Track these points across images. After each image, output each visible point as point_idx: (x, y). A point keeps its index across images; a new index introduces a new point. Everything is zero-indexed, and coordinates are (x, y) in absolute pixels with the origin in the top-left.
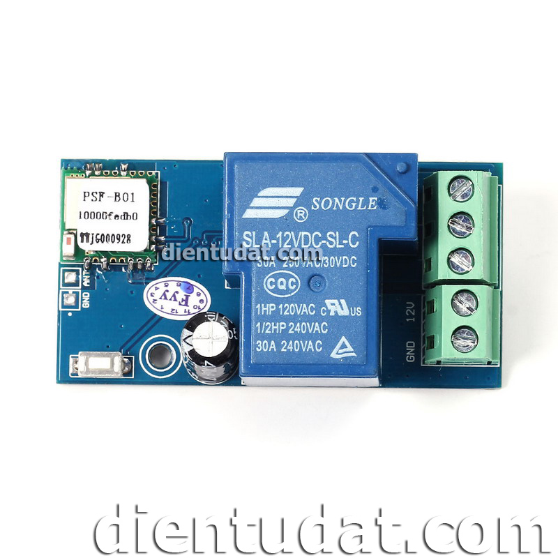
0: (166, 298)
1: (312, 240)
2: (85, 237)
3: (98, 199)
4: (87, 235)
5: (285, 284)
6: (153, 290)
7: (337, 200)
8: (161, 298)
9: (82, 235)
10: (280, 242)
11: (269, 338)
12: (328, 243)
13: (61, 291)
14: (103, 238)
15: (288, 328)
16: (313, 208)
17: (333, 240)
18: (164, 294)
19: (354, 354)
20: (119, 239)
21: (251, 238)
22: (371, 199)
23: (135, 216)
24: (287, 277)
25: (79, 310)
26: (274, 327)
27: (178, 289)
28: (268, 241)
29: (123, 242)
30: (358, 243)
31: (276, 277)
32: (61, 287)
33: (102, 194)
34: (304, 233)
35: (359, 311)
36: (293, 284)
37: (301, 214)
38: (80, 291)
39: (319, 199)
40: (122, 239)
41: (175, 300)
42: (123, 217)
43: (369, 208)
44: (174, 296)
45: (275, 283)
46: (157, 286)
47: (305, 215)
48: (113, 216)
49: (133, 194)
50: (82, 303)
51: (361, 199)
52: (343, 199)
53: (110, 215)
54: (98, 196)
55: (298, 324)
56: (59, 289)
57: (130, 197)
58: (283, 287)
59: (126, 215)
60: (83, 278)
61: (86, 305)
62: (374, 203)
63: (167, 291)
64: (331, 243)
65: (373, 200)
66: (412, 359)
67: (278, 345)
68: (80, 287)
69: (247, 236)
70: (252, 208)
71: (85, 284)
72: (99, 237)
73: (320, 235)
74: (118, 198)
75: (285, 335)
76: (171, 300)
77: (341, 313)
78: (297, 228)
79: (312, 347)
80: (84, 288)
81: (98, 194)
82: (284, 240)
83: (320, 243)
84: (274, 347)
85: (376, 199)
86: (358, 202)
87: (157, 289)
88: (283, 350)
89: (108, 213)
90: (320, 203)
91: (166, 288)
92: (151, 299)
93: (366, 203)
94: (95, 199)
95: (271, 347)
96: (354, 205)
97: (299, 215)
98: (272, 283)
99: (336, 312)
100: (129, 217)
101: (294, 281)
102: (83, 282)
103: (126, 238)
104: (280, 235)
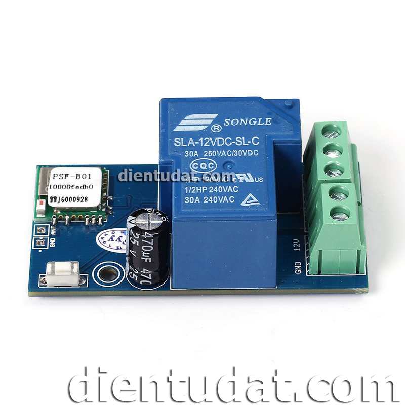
0: (113, 240)
1: (225, 142)
2: (53, 199)
3: (64, 178)
4: (55, 198)
5: (206, 166)
6: (103, 236)
7: (242, 120)
8: (109, 240)
9: (51, 198)
10: (202, 143)
11: (195, 195)
12: (236, 143)
13: (34, 238)
14: (67, 199)
15: (209, 190)
16: (225, 124)
17: (240, 141)
18: (112, 238)
19: (258, 203)
20: (79, 200)
21: (180, 141)
22: (267, 119)
23: (91, 187)
24: (207, 162)
25: (48, 248)
26: (198, 190)
27: (122, 235)
28: (193, 143)
29: (82, 201)
30: (258, 143)
31: (199, 162)
32: (34, 235)
33: (66, 175)
34: (218, 138)
35: (261, 180)
36: (211, 165)
37: (217, 128)
38: (48, 238)
39: (229, 120)
40: (81, 200)
41: (120, 241)
42: (82, 188)
43: (266, 124)
44: (119, 239)
45: (199, 165)
46: (106, 233)
47: (220, 128)
48: (74, 187)
49: (90, 175)
50: (49, 244)
51: (260, 119)
52: (247, 120)
53: (72, 186)
54: (64, 176)
55: (216, 187)
56: (33, 236)
57: (88, 176)
58: (205, 167)
59: (84, 186)
60: (50, 230)
61: (53, 244)
62: (269, 121)
63: (114, 236)
64: (239, 143)
65: (269, 120)
66: (299, 272)
67: (202, 200)
68: (48, 235)
69: (177, 140)
70: (181, 125)
71: (52, 233)
72: (64, 199)
73: (231, 139)
74: (78, 177)
75: (207, 193)
76: (116, 241)
77: (247, 181)
78: (214, 135)
79: (227, 200)
80: (51, 236)
81: (64, 175)
82: (204, 142)
83: (231, 143)
84: (198, 200)
85: (271, 119)
86: (258, 121)
87: (106, 235)
88: (205, 202)
89: (71, 185)
90: (230, 122)
91: (113, 235)
92: (102, 241)
93: (263, 121)
94: (61, 178)
95: (196, 201)
96: (255, 122)
97: (215, 129)
98: (196, 166)
99: (244, 181)
100: (86, 187)
101: (213, 164)
102: (50, 232)
103: (84, 199)
104: (201, 139)
